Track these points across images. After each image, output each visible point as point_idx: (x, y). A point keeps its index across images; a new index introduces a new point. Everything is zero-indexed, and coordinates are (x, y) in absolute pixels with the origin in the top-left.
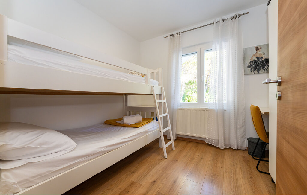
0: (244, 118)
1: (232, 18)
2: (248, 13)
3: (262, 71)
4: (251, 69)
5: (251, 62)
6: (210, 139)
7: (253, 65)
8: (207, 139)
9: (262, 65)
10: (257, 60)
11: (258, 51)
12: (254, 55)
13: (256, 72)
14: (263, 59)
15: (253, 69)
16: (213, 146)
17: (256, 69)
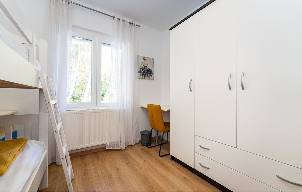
0: (137, 116)
1: (130, 23)
2: (139, 26)
3: (146, 77)
4: (141, 75)
5: (141, 68)
6: (111, 143)
7: (142, 71)
8: (108, 144)
9: (147, 73)
10: (144, 67)
11: (145, 61)
12: (142, 63)
13: (144, 77)
14: (147, 68)
15: (142, 74)
16: (116, 150)
17: (143, 75)
